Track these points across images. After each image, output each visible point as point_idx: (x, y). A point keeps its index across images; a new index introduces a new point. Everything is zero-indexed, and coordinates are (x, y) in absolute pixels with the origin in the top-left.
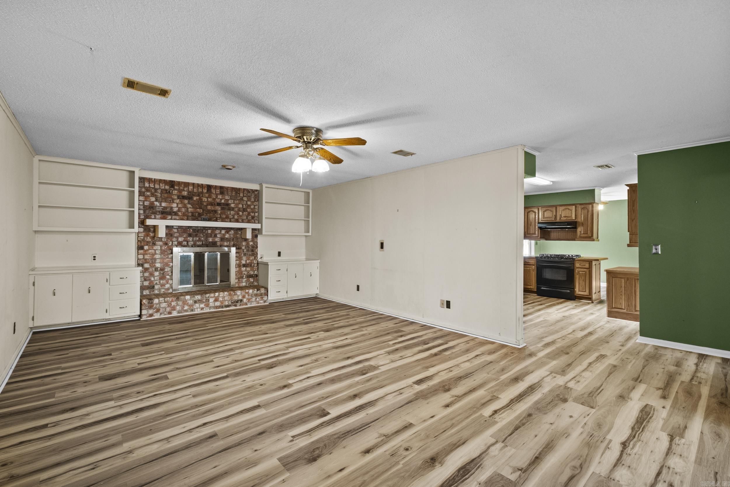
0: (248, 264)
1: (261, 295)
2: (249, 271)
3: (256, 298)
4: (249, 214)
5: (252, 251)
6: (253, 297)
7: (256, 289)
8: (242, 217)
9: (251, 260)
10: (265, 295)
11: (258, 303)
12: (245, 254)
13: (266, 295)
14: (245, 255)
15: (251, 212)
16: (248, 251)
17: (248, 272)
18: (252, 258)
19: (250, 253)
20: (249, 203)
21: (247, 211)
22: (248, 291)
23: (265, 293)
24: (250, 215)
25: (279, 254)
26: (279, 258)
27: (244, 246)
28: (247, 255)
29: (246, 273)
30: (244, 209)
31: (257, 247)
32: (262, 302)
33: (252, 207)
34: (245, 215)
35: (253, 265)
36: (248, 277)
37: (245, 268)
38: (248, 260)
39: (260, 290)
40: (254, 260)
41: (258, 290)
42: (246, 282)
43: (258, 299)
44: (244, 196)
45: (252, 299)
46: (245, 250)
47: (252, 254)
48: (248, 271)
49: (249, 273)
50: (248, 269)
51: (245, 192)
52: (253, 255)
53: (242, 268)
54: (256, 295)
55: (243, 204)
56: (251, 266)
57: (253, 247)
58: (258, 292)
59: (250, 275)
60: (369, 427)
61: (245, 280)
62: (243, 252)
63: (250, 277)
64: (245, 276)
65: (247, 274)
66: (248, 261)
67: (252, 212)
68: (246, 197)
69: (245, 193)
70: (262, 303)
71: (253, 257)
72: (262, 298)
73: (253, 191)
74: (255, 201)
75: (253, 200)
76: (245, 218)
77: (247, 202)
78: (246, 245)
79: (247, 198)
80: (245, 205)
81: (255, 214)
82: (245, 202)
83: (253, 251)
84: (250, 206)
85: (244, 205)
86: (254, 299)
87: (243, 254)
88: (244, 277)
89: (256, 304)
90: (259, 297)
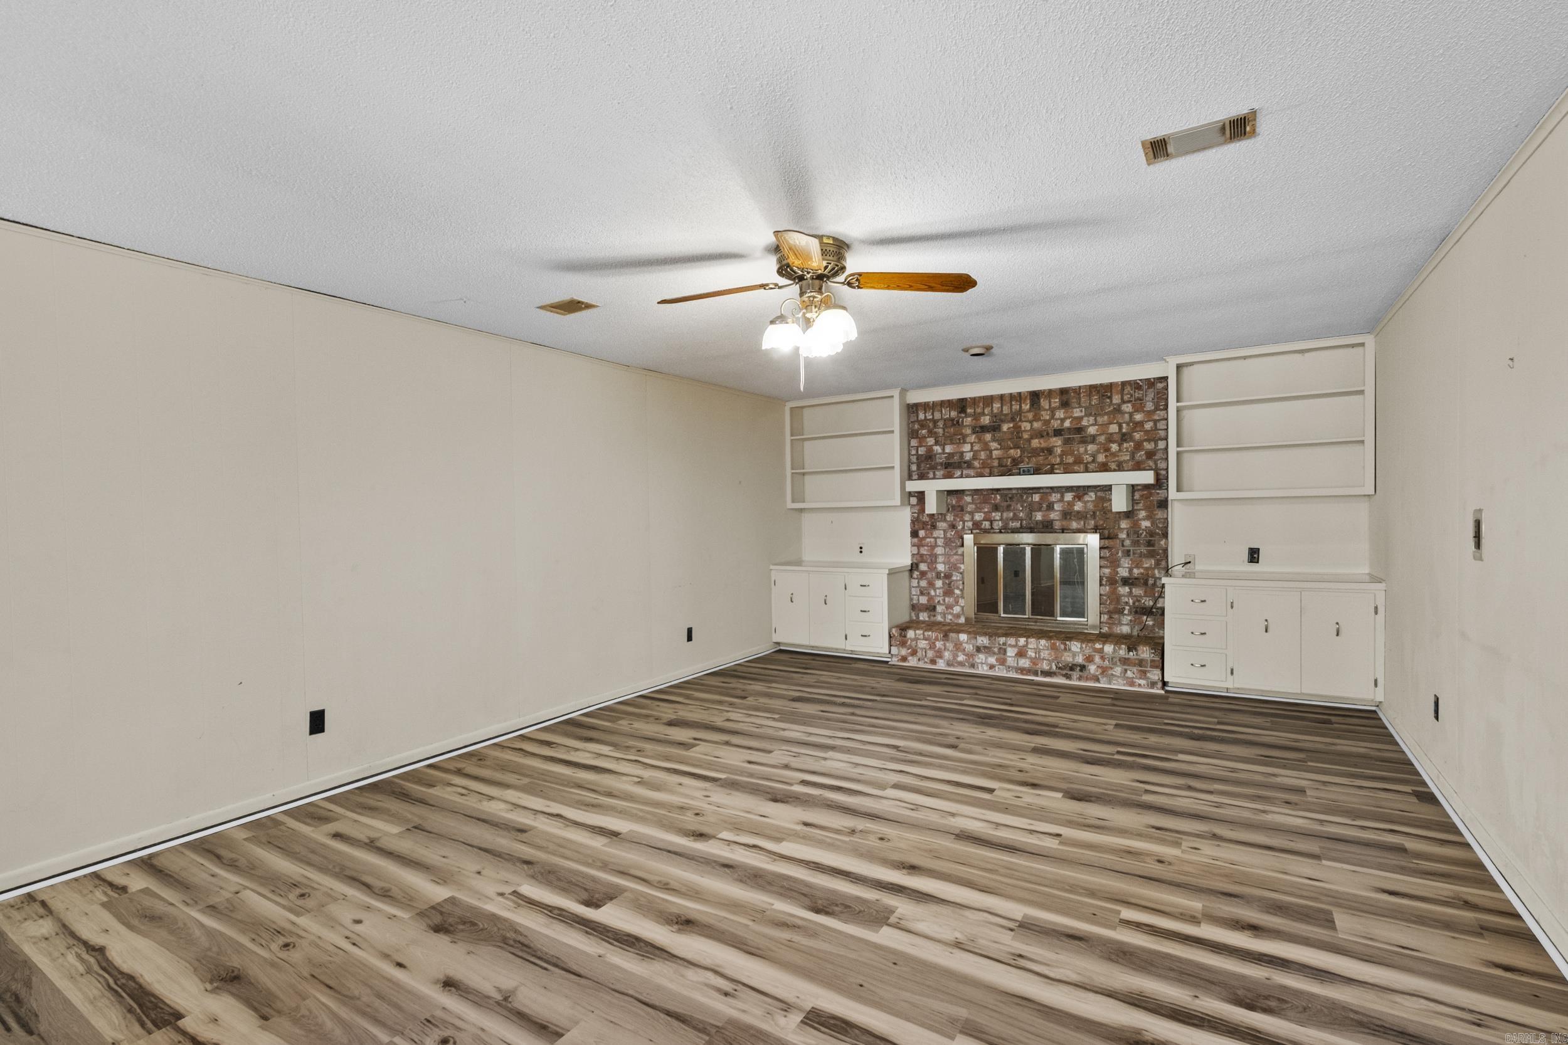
0: (1136, 579)
1: (1141, 663)
2: (1141, 597)
3: (1126, 670)
4: (1138, 446)
5: (1150, 544)
6: (1115, 664)
7: (1123, 646)
8: (1118, 456)
9: (1147, 569)
10: (1152, 667)
11: (1132, 684)
12: (1129, 551)
13: (1157, 667)
14: (1129, 556)
15: (1146, 440)
16: (1136, 543)
17: (1137, 599)
18: (1149, 563)
19: (1144, 549)
20: (1138, 417)
21: (1132, 439)
22: (1101, 646)
23: (1152, 661)
24: (1143, 450)
25: (1254, 555)
26: (1254, 567)
27: (1125, 532)
28: (1134, 554)
29: (1131, 601)
30: (1124, 435)
31: (1165, 535)
32: (1142, 682)
33: (1148, 426)
34: (1127, 451)
35: (1151, 581)
36: (1136, 612)
37: (1127, 589)
38: (1137, 567)
39: (1136, 650)
40: (1154, 569)
41: (1130, 650)
42: (1132, 624)
43: (1129, 674)
44: (1124, 402)
45: (1112, 668)
46: (1127, 542)
47: (1149, 551)
48: (1135, 596)
49: (1139, 601)
50: (1137, 591)
51: (1128, 389)
52: (1151, 554)
53: (1120, 588)
54: (1125, 661)
55: (1120, 421)
56: (1146, 583)
57: (1152, 534)
58: (1131, 653)
59: (1143, 608)
60: (546, 969)
61: (1129, 618)
62: (1123, 546)
63: (1144, 614)
64: (1127, 608)
65: (1134, 603)
66: (1136, 571)
67: (1149, 440)
68: (1129, 402)
69: (1126, 391)
70: (1142, 686)
71: (1153, 561)
72: (1145, 672)
73: (1151, 383)
74: (1157, 409)
75: (1150, 406)
76: (1128, 458)
77: (1131, 415)
78: (1132, 527)
79: (1133, 406)
80: (1128, 424)
81: (1156, 445)
82: (1127, 416)
83: (1153, 545)
84: (1140, 424)
85: (1124, 425)
86: (1118, 670)
87: (1123, 552)
88: (1126, 612)
89: (1124, 685)
90: (1135, 669)
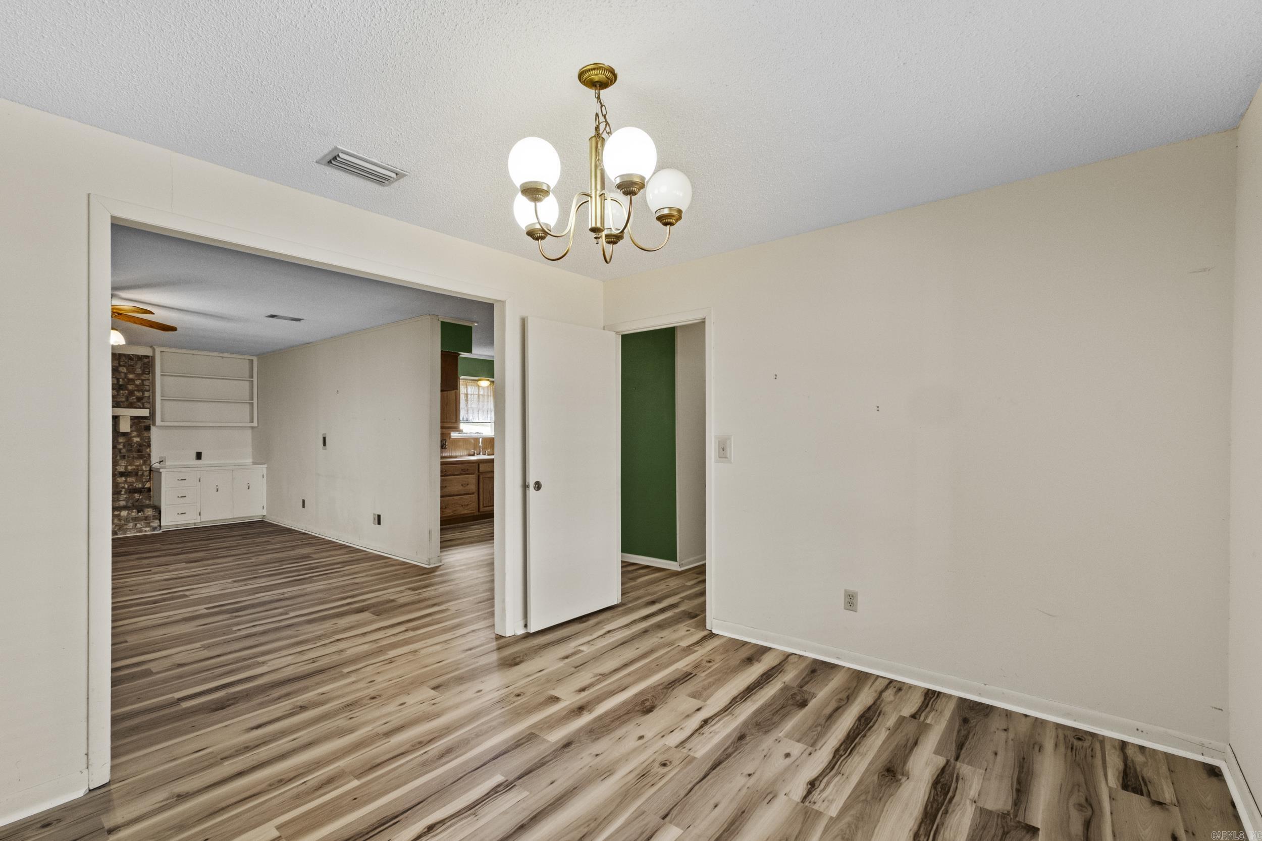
0: (130, 472)
1: (146, 518)
2: (133, 482)
3: (136, 525)
4: (131, 393)
5: (139, 451)
6: (129, 522)
7: (134, 510)
8: (117, 398)
9: (137, 466)
10: (153, 519)
11: (141, 531)
12: (125, 456)
13: (157, 519)
14: (124, 458)
15: (136, 390)
16: (129, 451)
17: (131, 484)
18: (138, 462)
19: (135, 455)
20: (131, 376)
21: (127, 389)
22: (119, 513)
23: (154, 516)
24: (134, 396)
25: (199, 456)
26: (199, 462)
27: (122, 444)
28: (128, 457)
29: (126, 486)
30: (121, 386)
31: (149, 446)
32: (147, 529)
33: (138, 382)
34: (123, 396)
35: (140, 473)
36: (130, 492)
37: (123, 479)
38: (131, 465)
39: (143, 511)
40: (142, 465)
41: (139, 512)
42: (127, 500)
43: (139, 526)
44: (120, 366)
45: (126, 525)
46: (124, 451)
47: (138, 455)
48: (130, 483)
49: (132, 485)
50: (130, 480)
51: (123, 359)
52: (140, 457)
53: (118, 479)
54: (135, 519)
55: (118, 377)
56: (137, 474)
57: (140, 445)
58: (140, 514)
59: (134, 489)
61: (125, 496)
62: (120, 453)
63: (136, 493)
64: (124, 490)
65: (128, 487)
66: (129, 468)
67: (138, 391)
68: (124, 366)
69: (122, 360)
70: (147, 531)
71: (142, 461)
72: (149, 523)
73: (139, 358)
74: (143, 373)
75: (139, 371)
76: (124, 400)
77: (126, 374)
78: (126, 442)
79: (127, 369)
80: (123, 379)
81: (143, 394)
82: (123, 375)
83: (141, 452)
84: (133, 380)
85: (121, 380)
86: (131, 525)
87: (120, 456)
88: (123, 493)
89: (135, 533)
90: (142, 523)
